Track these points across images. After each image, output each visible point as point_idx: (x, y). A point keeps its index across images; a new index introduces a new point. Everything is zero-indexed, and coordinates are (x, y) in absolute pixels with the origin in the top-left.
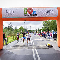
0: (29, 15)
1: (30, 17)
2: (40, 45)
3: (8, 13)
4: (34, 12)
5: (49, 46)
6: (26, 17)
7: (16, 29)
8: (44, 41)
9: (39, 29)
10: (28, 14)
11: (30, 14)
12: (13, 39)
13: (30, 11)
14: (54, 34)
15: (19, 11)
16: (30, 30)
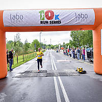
0: (47, 22)
1: (49, 25)
3: (14, 18)
5: (80, 71)
6: (43, 25)
10: (46, 20)
11: (49, 21)
12: (22, 60)
14: (89, 51)
15: (31, 15)
16: (50, 45)
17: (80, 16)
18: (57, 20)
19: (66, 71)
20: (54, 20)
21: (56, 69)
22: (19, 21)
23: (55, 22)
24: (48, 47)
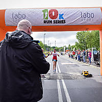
2: (71, 73)
5: (86, 75)
8: (79, 66)
14: (96, 54)
15: (34, 14)
17: (86, 15)
18: (62, 20)
21: (60, 72)
23: (59, 22)
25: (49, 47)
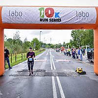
1: (49, 22)
2: (65, 70)
4: (57, 15)
5: (80, 72)
7: (25, 42)
8: (73, 63)
9: (64, 43)
11: (49, 18)
12: (21, 59)
13: (50, 13)
14: (90, 51)
16: (49, 44)
17: (81, 14)
18: (57, 18)
19: (65, 71)
20: (54, 17)
21: (55, 69)
22: (18, 18)
23: (55, 20)
24: (48, 46)
25: (45, 44)
